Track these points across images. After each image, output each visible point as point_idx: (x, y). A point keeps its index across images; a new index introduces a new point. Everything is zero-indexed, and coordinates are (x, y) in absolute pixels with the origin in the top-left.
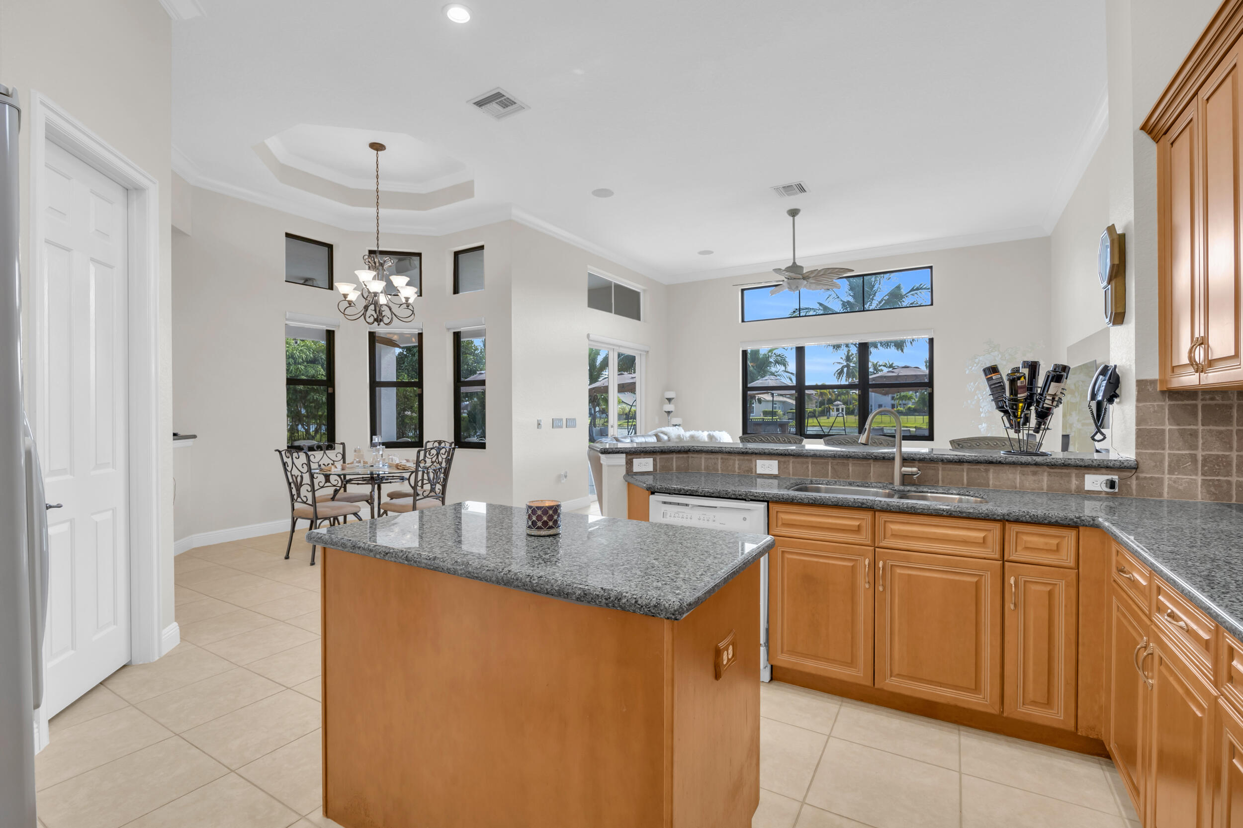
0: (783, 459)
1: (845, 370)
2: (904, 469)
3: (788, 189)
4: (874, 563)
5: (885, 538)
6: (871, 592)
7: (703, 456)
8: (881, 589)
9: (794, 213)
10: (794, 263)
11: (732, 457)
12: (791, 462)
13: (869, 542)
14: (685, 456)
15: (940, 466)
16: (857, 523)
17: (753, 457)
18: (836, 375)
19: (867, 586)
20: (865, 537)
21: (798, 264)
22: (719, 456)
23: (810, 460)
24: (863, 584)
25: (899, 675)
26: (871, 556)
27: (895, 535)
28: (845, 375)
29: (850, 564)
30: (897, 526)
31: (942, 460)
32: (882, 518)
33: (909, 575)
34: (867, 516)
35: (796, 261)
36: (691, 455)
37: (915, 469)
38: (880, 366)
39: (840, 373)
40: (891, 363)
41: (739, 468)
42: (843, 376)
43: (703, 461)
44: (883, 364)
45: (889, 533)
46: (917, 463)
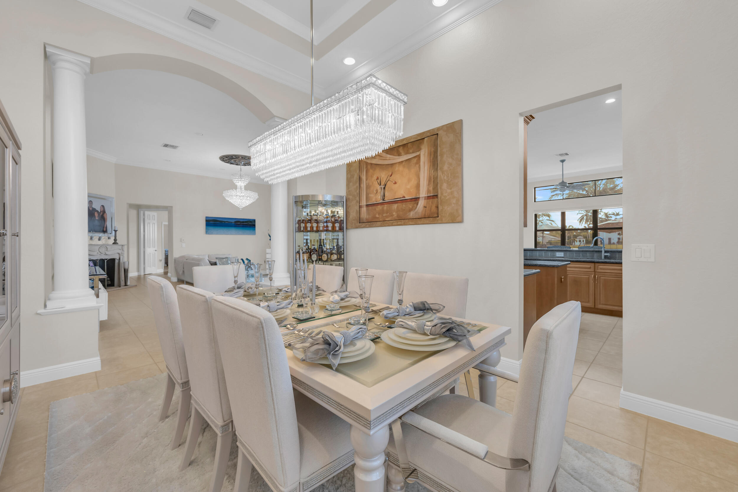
0: (565, 252)
1: (585, 217)
2: (605, 254)
3: (561, 155)
4: (595, 277)
5: (598, 269)
6: (594, 283)
7: (538, 252)
8: (597, 282)
9: (563, 161)
10: (563, 181)
11: (548, 252)
12: (568, 253)
13: (593, 271)
14: (532, 252)
15: (617, 254)
16: (589, 266)
17: (555, 252)
18: (579, 221)
19: (593, 282)
20: (592, 270)
21: (565, 181)
22: (543, 252)
23: (574, 252)
24: (591, 282)
25: (602, 304)
26: (594, 274)
27: (601, 269)
28: (584, 221)
29: (588, 277)
30: (601, 266)
31: (618, 252)
32: (597, 264)
33: (605, 279)
34: (593, 264)
35: (564, 180)
36: (533, 251)
37: (609, 254)
38: (609, 214)
39: (581, 220)
40: (617, 213)
41: (550, 255)
42: (583, 221)
43: (538, 253)
44: (612, 213)
45: (599, 268)
46: (610, 253)
